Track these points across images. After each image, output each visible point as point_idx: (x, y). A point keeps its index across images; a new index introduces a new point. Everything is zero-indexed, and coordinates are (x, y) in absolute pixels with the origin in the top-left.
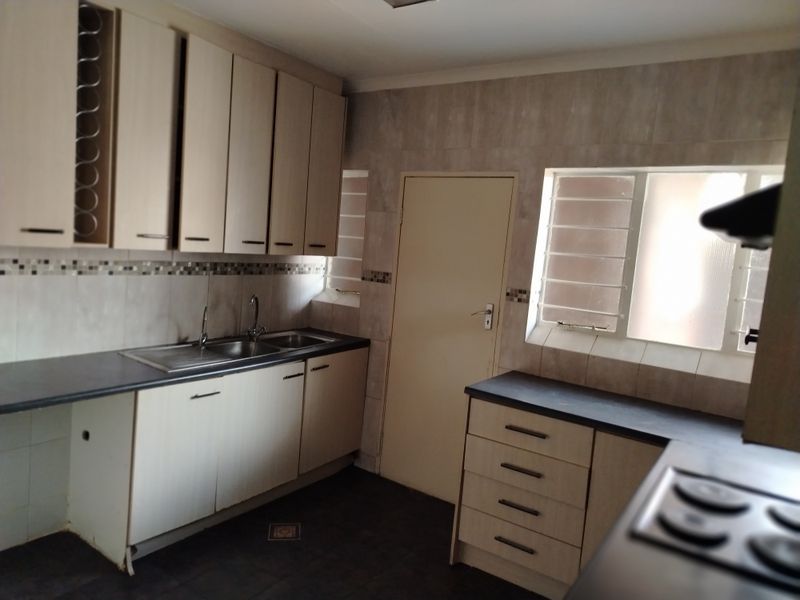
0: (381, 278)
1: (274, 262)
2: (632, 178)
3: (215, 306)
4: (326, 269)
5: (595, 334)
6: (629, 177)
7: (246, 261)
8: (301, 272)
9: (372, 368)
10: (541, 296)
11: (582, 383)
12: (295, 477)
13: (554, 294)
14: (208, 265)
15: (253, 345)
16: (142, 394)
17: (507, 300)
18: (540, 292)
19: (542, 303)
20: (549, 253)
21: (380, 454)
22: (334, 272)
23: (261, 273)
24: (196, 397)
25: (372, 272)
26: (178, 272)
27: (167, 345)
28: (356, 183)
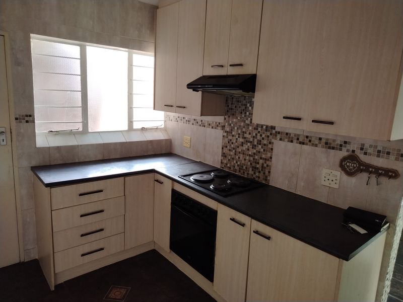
17: (16, 122)
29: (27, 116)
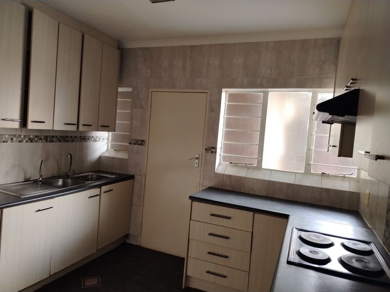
0: (140, 142)
1: (80, 135)
2: (262, 94)
3: (47, 159)
4: (108, 139)
5: (248, 167)
6: (260, 93)
7: (64, 135)
8: (95, 141)
9: (135, 190)
10: (221, 150)
11: (243, 191)
12: (95, 251)
13: (228, 149)
14: (42, 137)
15: (69, 181)
16: (5, 210)
17: (206, 152)
18: (221, 148)
19: (222, 154)
20: (225, 129)
21: (140, 235)
22: (113, 140)
23: (72, 141)
24: (39, 210)
25: (135, 140)
26: (24, 141)
27: (18, 183)
28: (124, 94)
29: (212, 148)
